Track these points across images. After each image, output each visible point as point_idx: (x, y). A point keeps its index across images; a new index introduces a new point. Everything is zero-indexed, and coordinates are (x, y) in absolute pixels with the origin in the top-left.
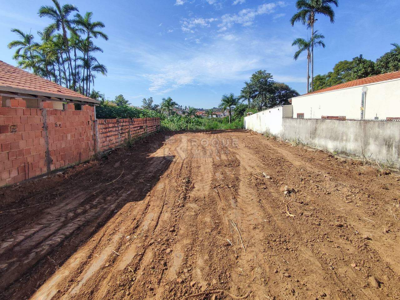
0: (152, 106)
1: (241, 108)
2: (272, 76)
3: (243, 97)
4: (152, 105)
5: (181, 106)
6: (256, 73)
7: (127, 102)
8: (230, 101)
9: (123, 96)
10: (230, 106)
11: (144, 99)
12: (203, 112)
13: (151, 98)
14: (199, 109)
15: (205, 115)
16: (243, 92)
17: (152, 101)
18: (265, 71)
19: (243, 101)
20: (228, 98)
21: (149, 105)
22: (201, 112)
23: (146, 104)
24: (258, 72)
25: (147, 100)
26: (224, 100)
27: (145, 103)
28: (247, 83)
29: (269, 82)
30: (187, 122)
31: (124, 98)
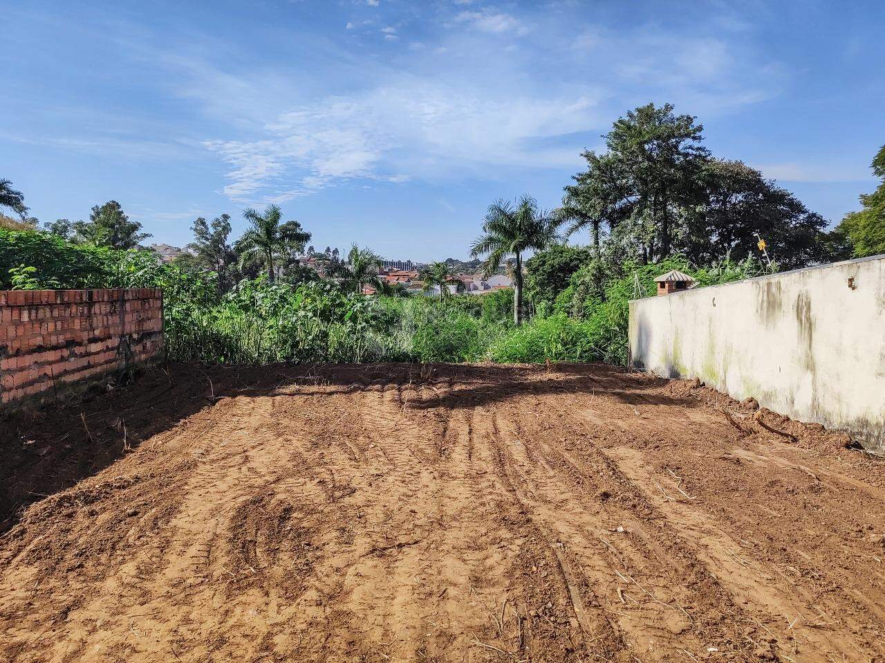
0: (228, 247)
1: (556, 261)
2: (700, 129)
3: (570, 213)
4: (227, 243)
5: (336, 251)
6: (631, 116)
7: (135, 227)
8: (520, 229)
9: (119, 206)
10: (517, 250)
11: (200, 219)
12: (412, 275)
13: (226, 217)
14: (400, 265)
15: (416, 282)
16: (574, 193)
17: (227, 229)
18: (668, 108)
19: (571, 231)
20: (511, 219)
21: (218, 240)
22: (404, 272)
23: (207, 239)
24: (639, 110)
25: (209, 223)
26: (495, 226)
27: (203, 234)
28: (594, 158)
29: (687, 155)
30: (325, 315)
31: (125, 214)
